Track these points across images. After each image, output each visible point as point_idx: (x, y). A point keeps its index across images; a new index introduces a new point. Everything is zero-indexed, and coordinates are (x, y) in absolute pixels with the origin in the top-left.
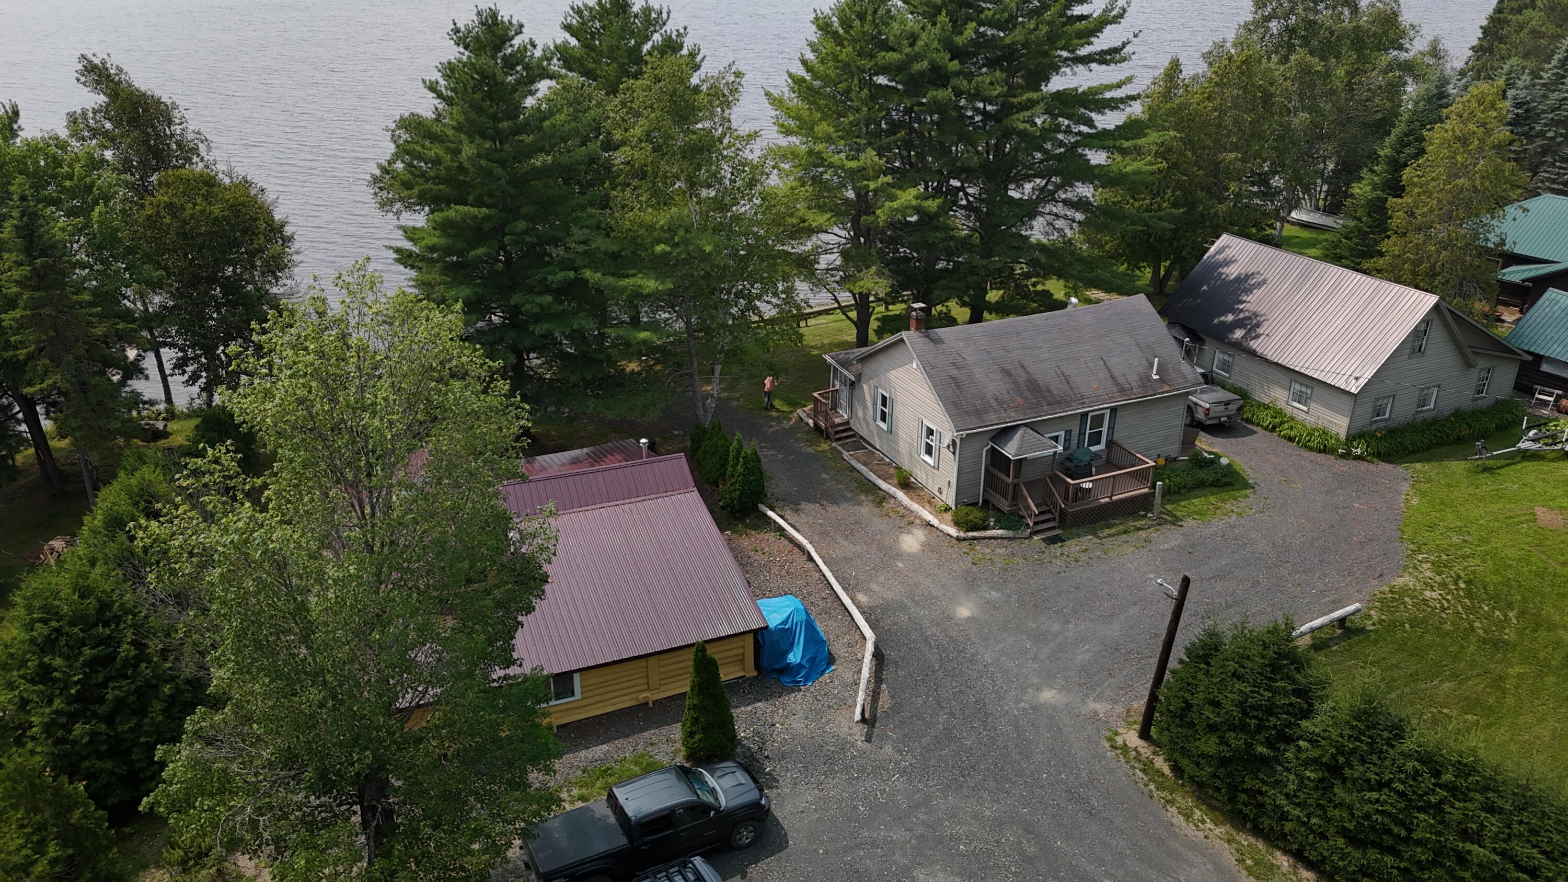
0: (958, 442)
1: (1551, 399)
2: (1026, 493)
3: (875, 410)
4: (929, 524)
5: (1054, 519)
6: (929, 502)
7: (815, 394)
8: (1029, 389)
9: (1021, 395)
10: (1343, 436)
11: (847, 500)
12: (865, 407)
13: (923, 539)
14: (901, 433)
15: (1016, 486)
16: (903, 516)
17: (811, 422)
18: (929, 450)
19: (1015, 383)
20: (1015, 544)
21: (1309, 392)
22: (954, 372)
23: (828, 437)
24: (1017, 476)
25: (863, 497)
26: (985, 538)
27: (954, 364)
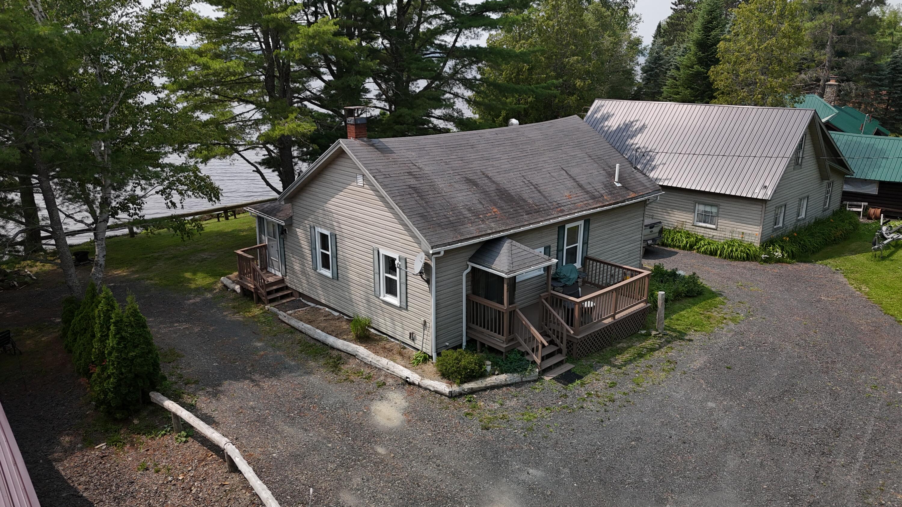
0: (433, 264)
1: (861, 210)
2: (526, 321)
3: (314, 257)
4: (407, 382)
5: (560, 351)
6: (401, 354)
7: (239, 252)
8: (501, 198)
9: (495, 204)
10: (757, 244)
11: (290, 370)
12: (302, 256)
13: (405, 404)
14: (352, 276)
15: (512, 314)
16: (369, 378)
17: (237, 288)
18: (391, 288)
19: (485, 192)
20: (525, 390)
21: (714, 210)
22: (413, 182)
23: (259, 301)
24: (511, 301)
25: (312, 364)
26: (485, 389)
27: (410, 173)
